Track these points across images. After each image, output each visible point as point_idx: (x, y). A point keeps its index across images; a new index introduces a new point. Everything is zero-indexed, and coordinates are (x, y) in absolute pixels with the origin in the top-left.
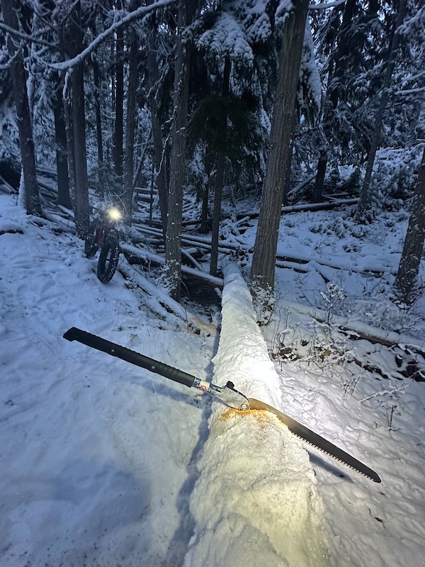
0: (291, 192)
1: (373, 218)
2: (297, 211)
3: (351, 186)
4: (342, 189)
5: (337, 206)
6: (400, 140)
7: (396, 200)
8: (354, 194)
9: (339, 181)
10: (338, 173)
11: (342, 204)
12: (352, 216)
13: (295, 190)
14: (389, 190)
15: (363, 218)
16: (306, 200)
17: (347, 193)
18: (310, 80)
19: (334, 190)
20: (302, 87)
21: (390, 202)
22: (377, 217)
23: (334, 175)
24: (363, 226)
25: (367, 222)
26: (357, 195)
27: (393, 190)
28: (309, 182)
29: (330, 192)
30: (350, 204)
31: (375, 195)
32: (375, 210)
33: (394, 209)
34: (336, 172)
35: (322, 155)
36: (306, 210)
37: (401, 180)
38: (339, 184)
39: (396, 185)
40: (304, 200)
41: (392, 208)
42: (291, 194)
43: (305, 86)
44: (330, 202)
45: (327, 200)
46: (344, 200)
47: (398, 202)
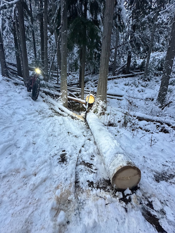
0: (116, 70)
1: (150, 79)
2: (119, 78)
3: (142, 68)
4: (138, 69)
5: (136, 75)
6: (162, 49)
7: (160, 72)
8: (143, 70)
9: (137, 65)
10: (136, 62)
11: (137, 74)
12: (142, 78)
13: (118, 69)
14: (157, 67)
15: (146, 79)
16: (123, 73)
17: (140, 70)
18: (121, 13)
19: (135, 69)
20: (118, 16)
21: (157, 72)
22: (152, 79)
23: (135, 63)
24: (146, 82)
25: (148, 81)
26: (144, 70)
27: (159, 67)
28: (124, 66)
29: (133, 70)
30: (141, 74)
31: (151, 69)
32: (151, 75)
33: (159, 75)
34: (135, 62)
35: (129, 53)
36: (123, 77)
37: (162, 63)
38: (137, 67)
39: (160, 65)
40: (122, 73)
41: (158, 75)
42: (116, 71)
43: (119, 16)
44: (133, 74)
45: (132, 73)
46: (138, 73)
47: (161, 72)
